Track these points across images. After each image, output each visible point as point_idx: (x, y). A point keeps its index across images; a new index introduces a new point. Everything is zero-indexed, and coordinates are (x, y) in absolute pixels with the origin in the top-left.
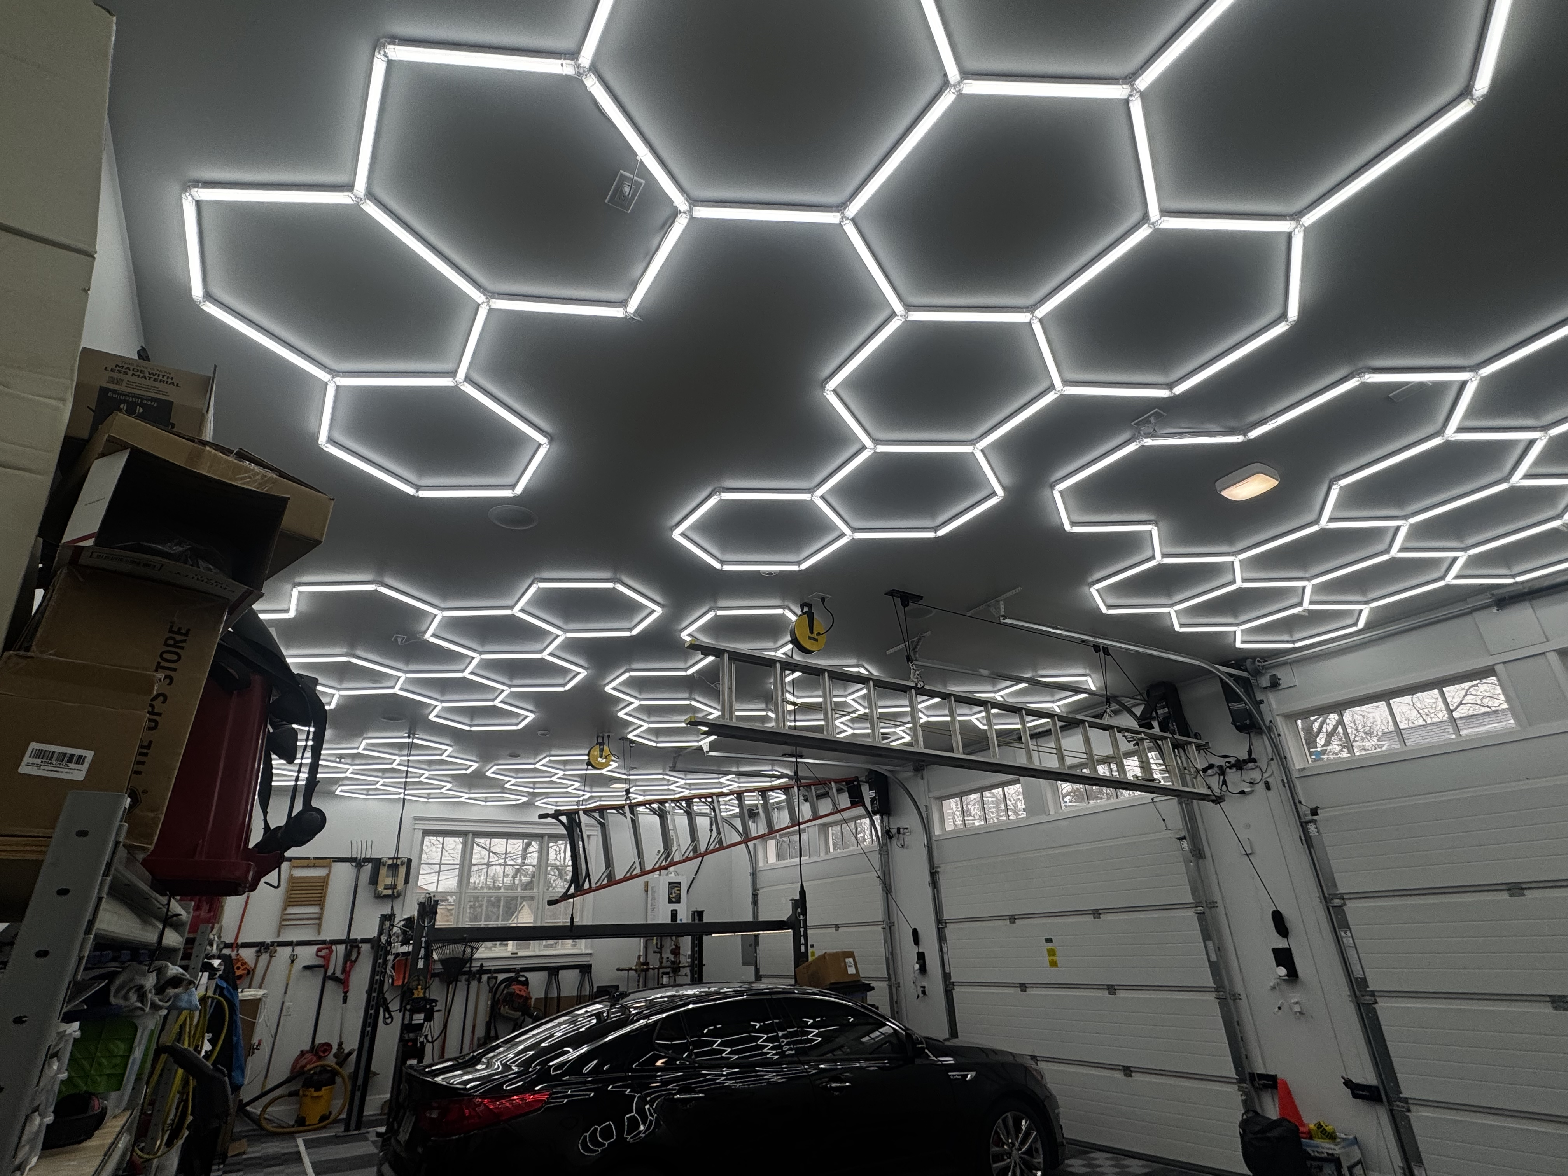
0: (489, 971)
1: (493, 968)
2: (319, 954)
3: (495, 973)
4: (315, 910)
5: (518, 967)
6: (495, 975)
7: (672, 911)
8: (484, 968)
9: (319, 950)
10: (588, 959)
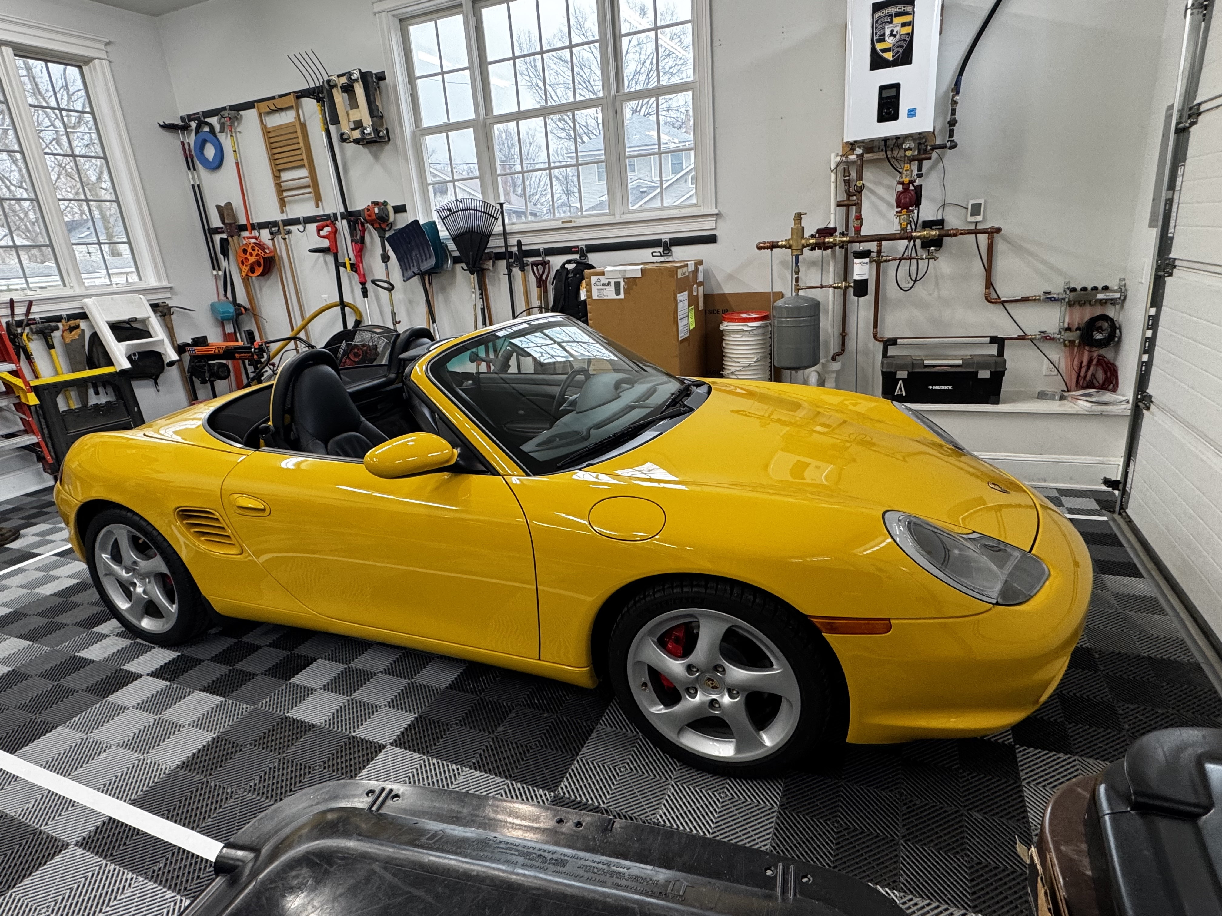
0: (536, 253)
1: (541, 247)
2: (322, 233)
3: (546, 255)
4: (304, 172)
5: (582, 244)
6: (547, 258)
7: (882, 88)
8: (524, 248)
9: (319, 229)
10: (712, 225)
